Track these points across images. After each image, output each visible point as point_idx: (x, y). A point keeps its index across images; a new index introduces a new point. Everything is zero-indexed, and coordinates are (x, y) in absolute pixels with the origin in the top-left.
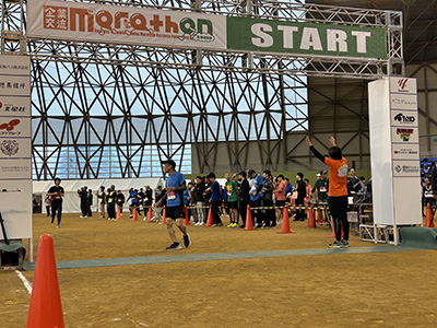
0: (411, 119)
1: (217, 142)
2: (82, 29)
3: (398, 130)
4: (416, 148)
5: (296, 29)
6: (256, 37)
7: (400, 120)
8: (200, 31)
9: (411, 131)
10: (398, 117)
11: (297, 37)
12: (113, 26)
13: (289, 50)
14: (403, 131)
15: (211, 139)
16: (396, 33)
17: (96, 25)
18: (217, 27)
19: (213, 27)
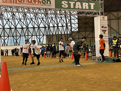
0: (106, 27)
1: (53, 35)
2: (14, 3)
3: (102, 31)
4: (107, 35)
5: (74, 3)
6: (63, 5)
7: (103, 28)
8: (47, 3)
9: (106, 31)
10: (102, 27)
11: (75, 5)
12: (22, 2)
13: (72, 9)
14: (104, 31)
15: (51, 34)
16: (102, 4)
17: (18, 2)
18: (52, 2)
19: (51, 2)
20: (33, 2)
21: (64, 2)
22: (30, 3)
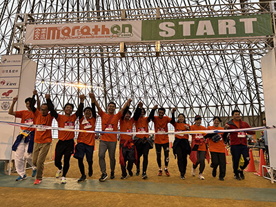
6: (163, 31)
8: (124, 31)
12: (70, 35)
17: (61, 36)
18: (135, 28)
19: (133, 28)
20: (91, 32)
21: (165, 23)
22: (85, 36)
